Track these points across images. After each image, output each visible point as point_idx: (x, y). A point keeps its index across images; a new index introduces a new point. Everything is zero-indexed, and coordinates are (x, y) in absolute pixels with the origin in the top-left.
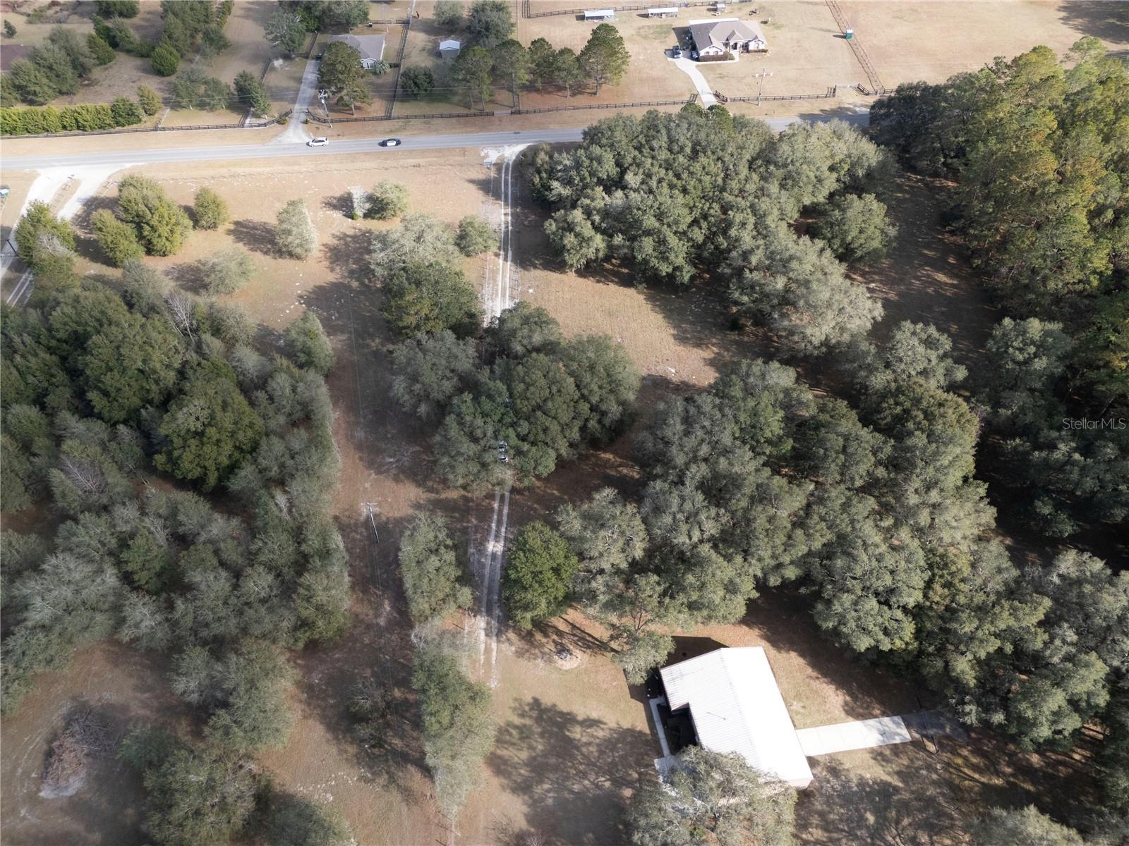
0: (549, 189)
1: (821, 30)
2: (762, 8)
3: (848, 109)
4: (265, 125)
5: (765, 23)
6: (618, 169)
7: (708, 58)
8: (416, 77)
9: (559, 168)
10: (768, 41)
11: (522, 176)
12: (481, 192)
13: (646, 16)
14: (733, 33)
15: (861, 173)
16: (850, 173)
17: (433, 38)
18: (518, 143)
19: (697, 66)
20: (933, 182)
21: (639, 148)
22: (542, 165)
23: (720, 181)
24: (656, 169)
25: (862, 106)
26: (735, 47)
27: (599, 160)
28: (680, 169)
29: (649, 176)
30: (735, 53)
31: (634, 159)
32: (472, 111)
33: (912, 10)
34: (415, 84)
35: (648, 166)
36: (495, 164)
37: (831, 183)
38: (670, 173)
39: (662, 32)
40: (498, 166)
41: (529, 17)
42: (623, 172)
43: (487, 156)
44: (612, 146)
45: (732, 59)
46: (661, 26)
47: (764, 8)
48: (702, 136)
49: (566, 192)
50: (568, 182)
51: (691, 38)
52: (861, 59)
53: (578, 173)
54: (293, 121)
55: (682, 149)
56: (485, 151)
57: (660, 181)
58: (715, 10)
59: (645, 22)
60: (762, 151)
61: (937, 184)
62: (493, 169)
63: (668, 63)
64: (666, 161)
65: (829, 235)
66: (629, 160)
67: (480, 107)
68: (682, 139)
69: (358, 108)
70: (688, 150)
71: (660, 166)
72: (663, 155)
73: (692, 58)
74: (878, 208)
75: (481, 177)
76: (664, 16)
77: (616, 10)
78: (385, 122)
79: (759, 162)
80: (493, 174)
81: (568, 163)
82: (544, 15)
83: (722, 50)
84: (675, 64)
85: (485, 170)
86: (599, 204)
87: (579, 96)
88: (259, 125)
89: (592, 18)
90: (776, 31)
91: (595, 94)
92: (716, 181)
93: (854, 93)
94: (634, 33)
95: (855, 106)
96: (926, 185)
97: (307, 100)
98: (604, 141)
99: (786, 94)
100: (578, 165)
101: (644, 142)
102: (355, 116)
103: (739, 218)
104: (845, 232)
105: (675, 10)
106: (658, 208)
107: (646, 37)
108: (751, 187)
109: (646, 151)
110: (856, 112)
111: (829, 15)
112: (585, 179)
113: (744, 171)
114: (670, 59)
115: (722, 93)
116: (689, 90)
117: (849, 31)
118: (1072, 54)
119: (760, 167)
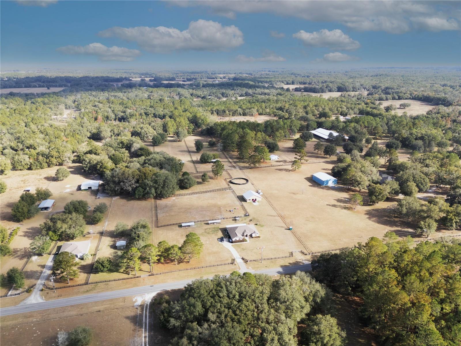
0: (168, 322)
1: (279, 227)
2: (254, 219)
3: (300, 262)
4: (19, 294)
5: (256, 224)
6: (204, 309)
7: (236, 242)
8: (103, 262)
9: (174, 311)
10: (259, 232)
11: (154, 311)
12: (132, 324)
13: (208, 224)
14: (245, 231)
15: (318, 300)
16: (314, 301)
17: (114, 239)
18: (152, 292)
19: (232, 245)
20: (348, 297)
21: (213, 297)
22: (165, 309)
23: (256, 314)
24: (223, 309)
25: (306, 260)
26: (247, 236)
27: (194, 306)
28: (235, 308)
29: (220, 313)
30: (247, 238)
31: (211, 303)
32: (130, 276)
33: (312, 217)
34: (102, 265)
35: (219, 307)
36: (140, 306)
37: (307, 309)
38: (230, 310)
39: (215, 230)
40: (142, 306)
41: (158, 227)
42: (206, 311)
43: (136, 301)
44: (199, 297)
45: (246, 241)
46: (214, 228)
47: (255, 218)
48: (243, 289)
49: (177, 324)
50: (178, 318)
51: (228, 233)
52: (299, 240)
53: (184, 314)
54: (35, 290)
55: (234, 296)
56: (136, 298)
57: (226, 316)
58: (236, 220)
59: (208, 226)
60: (271, 293)
61: (350, 298)
62: (139, 308)
63: (220, 245)
64: (227, 304)
65: (315, 341)
66: (209, 304)
67: (133, 273)
68: (234, 292)
69: (71, 279)
70: (237, 297)
71: (225, 307)
72: (226, 300)
73: (229, 241)
74: (333, 321)
75: (133, 314)
76: (215, 224)
77: (195, 222)
78: (84, 286)
79: (272, 300)
80: (139, 312)
81: (178, 308)
82: (164, 226)
83: (242, 238)
84: (222, 245)
85: (135, 310)
86: (196, 334)
87: (181, 264)
88: (16, 295)
89: (185, 226)
90: (262, 228)
91: (189, 262)
92: (253, 314)
93: (301, 254)
94: (203, 231)
95: (303, 260)
96: (346, 300)
97: (45, 278)
98: (196, 295)
99: (273, 257)
100: (183, 309)
101: (215, 293)
102: (69, 284)
103: (269, 338)
104: (322, 339)
105: (219, 221)
106: (227, 336)
107: (209, 233)
108: (271, 318)
109: (217, 298)
110: (303, 263)
111: (280, 220)
112: (187, 316)
113: (266, 306)
114: (220, 243)
115: (245, 258)
116: (231, 257)
117: (291, 227)
118: (385, 238)
119: (273, 303)
